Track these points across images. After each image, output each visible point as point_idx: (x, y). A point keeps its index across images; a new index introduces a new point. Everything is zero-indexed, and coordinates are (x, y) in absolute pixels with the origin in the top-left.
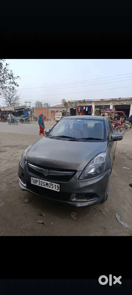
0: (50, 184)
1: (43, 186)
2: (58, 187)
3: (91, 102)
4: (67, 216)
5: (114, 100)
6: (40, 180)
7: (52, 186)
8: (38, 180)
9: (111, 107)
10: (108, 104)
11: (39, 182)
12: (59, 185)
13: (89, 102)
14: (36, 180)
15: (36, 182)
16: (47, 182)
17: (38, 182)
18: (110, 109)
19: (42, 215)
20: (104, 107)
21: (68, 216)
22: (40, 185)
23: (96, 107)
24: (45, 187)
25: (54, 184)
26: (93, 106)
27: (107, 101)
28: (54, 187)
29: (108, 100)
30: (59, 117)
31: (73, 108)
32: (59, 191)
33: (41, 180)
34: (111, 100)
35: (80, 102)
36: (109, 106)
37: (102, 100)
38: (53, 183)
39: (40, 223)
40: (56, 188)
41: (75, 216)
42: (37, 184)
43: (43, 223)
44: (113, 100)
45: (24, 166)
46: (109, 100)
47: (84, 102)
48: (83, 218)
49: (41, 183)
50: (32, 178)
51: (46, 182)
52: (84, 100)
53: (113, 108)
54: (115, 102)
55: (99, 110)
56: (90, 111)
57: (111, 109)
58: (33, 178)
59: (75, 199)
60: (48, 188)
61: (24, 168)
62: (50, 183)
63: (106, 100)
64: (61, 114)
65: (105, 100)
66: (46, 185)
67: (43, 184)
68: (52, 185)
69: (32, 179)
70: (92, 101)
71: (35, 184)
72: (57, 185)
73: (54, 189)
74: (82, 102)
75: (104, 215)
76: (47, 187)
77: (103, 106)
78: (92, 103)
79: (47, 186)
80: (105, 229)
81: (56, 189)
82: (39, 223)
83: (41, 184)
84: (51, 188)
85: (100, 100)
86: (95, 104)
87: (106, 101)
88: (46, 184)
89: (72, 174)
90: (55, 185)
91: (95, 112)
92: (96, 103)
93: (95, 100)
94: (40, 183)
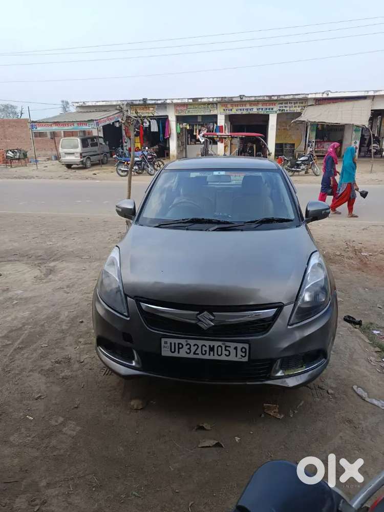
0: (220, 348)
1: (200, 356)
2: (244, 350)
3: (164, 105)
4: (261, 416)
5: (226, 100)
6: (190, 341)
7: (226, 350)
8: (183, 341)
9: (221, 121)
10: (212, 113)
11: (188, 346)
12: (246, 346)
13: (158, 104)
14: (179, 344)
15: (179, 348)
16: (212, 343)
17: (186, 348)
18: (218, 125)
19: (202, 428)
20: (199, 120)
21: (263, 416)
22: (191, 356)
23: (180, 119)
24: (207, 357)
25: (233, 345)
26: (170, 118)
27: (209, 104)
28: (233, 352)
29: (211, 100)
30: (72, 151)
31: (113, 123)
32: (246, 359)
33: (192, 342)
34: (218, 100)
35: (131, 105)
36: (216, 116)
37: (195, 100)
38: (228, 344)
39: (209, 447)
40: (239, 353)
41: (277, 410)
42: (183, 354)
43: (218, 445)
44: (225, 102)
45: (126, 314)
46: (215, 100)
47: (145, 104)
48: (296, 412)
49: (193, 349)
50: (163, 340)
51: (208, 343)
52: (145, 100)
53: (226, 122)
54: (229, 107)
55: (188, 127)
56: (164, 133)
57: (222, 126)
58: (169, 340)
59: (281, 372)
60: (216, 357)
61: (128, 319)
62: (220, 343)
63: (205, 100)
64: (78, 141)
65: (203, 100)
66: (208, 352)
67: (199, 351)
68: (227, 348)
69: (166, 343)
70: (168, 101)
71: (176, 355)
72: (240, 346)
73: (232, 358)
74: (139, 105)
75: (331, 394)
76: (211, 357)
77: (196, 117)
78: (166, 108)
79: (212, 353)
80: (350, 421)
81: (239, 356)
82: (207, 447)
83: (193, 351)
84: (223, 358)
85: (191, 101)
86: (176, 111)
87: (204, 104)
88: (207, 349)
89: (272, 314)
90: (236, 348)
91: (179, 136)
92: (178, 108)
93: (175, 101)
94: (189, 349)
